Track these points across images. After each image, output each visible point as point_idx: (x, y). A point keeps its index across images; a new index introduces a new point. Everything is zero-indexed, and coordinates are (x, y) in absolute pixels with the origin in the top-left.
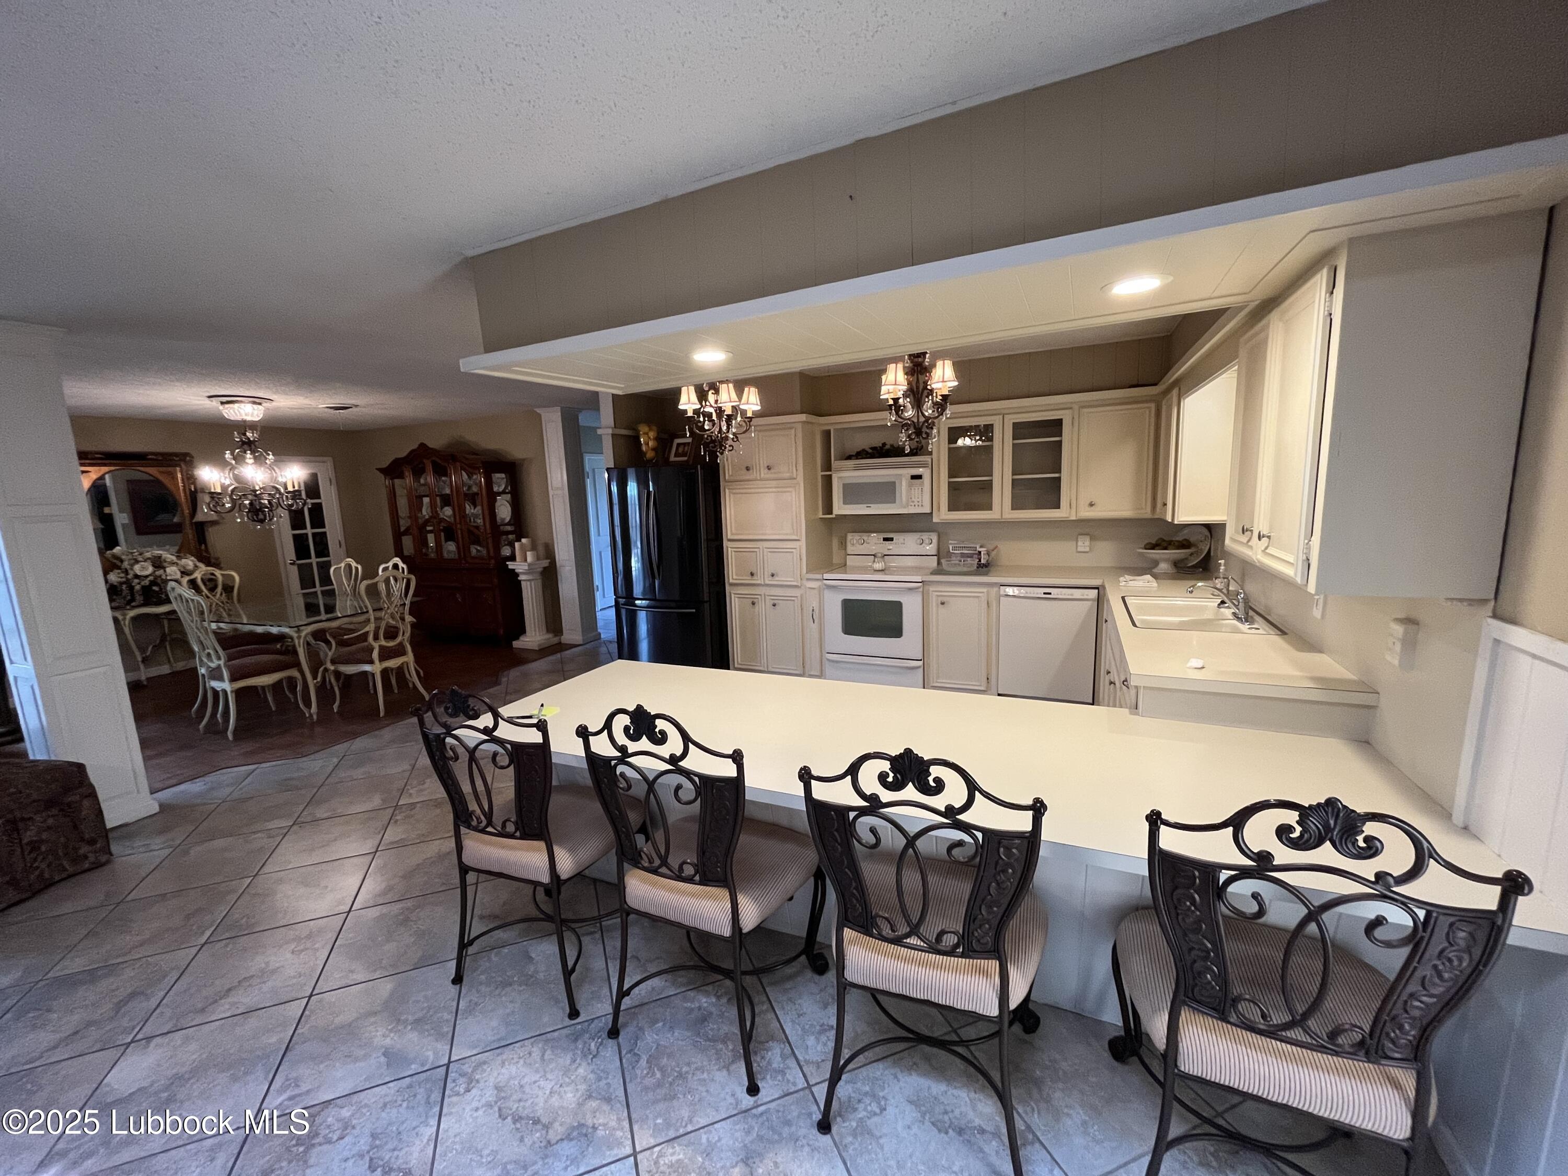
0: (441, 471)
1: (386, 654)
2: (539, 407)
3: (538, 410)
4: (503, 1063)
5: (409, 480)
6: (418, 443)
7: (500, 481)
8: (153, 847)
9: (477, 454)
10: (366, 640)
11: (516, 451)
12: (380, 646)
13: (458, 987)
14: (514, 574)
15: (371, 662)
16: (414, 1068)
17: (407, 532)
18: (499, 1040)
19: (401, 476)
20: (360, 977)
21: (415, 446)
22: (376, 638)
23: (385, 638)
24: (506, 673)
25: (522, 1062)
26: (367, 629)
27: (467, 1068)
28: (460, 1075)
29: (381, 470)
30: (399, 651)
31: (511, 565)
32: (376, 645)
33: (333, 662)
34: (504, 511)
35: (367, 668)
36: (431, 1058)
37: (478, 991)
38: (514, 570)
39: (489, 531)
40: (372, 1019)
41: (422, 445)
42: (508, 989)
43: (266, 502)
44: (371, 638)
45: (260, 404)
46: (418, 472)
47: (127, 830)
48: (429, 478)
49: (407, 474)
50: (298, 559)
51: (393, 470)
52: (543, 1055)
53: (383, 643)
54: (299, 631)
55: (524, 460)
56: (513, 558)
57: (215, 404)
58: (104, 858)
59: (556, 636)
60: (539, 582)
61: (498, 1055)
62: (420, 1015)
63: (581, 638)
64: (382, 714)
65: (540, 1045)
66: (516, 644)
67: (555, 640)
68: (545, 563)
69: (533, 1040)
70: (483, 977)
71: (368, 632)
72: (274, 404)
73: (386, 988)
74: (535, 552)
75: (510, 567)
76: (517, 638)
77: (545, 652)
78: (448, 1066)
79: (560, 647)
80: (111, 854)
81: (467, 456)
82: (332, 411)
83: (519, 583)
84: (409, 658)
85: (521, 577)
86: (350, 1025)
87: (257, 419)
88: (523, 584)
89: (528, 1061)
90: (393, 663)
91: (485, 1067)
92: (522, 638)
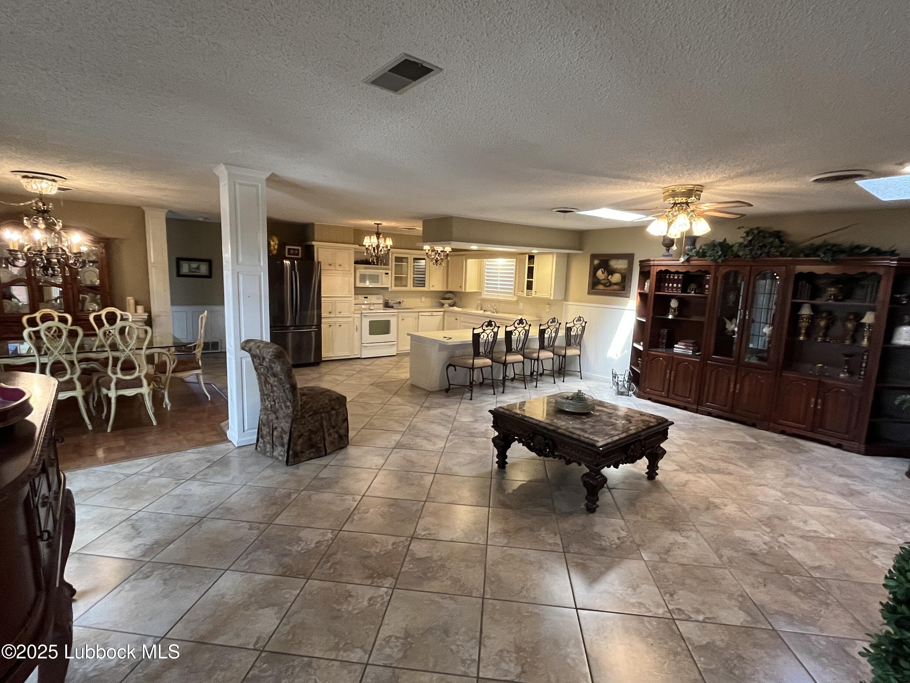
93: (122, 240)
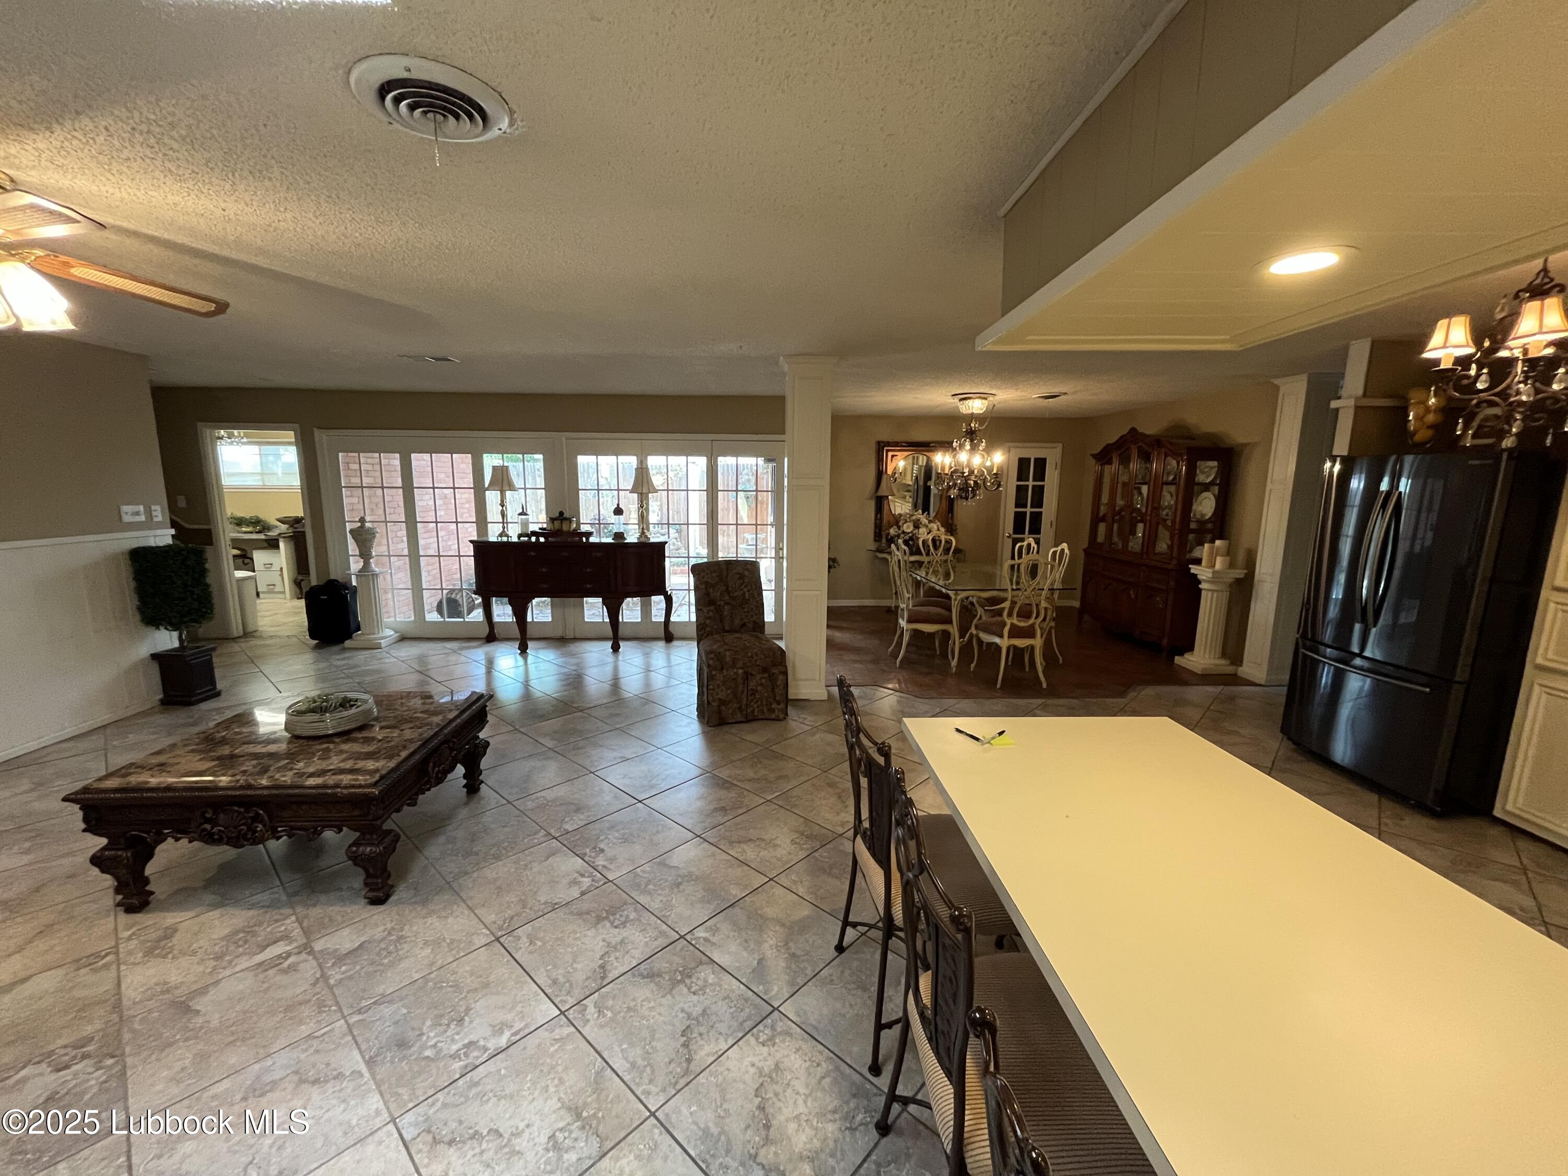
0: (1146, 457)
1: (1016, 632)
2: (1277, 377)
3: (1276, 381)
4: (798, 1050)
5: (1115, 466)
6: (1129, 428)
7: (1208, 471)
8: (806, 722)
9: (1193, 439)
10: (1001, 615)
11: (1237, 434)
12: (1012, 624)
13: (837, 954)
14: (1195, 580)
15: (1001, 636)
16: (759, 989)
17: (1103, 519)
18: (815, 1028)
19: (1110, 462)
20: (801, 891)
21: (1125, 431)
22: (1010, 615)
23: (1018, 616)
24: (1140, 687)
25: (807, 1064)
26: (1002, 605)
27: (780, 1026)
28: (772, 1026)
29: (1094, 456)
30: (1029, 633)
31: (1194, 569)
32: (1009, 622)
33: (977, 627)
34: (1206, 505)
35: (997, 640)
36: (773, 993)
37: (842, 972)
38: (1196, 575)
39: (1177, 527)
40: (778, 928)
41: (1133, 430)
42: (859, 992)
43: (972, 482)
44: (1005, 613)
45: (986, 399)
46: (1125, 461)
47: (802, 704)
48: (1135, 465)
49: (1114, 460)
50: (1014, 533)
51: (1104, 457)
52: (823, 1078)
53: (1015, 621)
54: (956, 594)
55: (1246, 445)
56: (1198, 562)
57: (956, 400)
58: (782, 716)
59: (1232, 663)
60: (1225, 596)
61: (803, 1039)
62: (798, 953)
63: (1264, 676)
64: (998, 686)
65: (830, 1067)
66: (1178, 659)
67: (1230, 669)
68: (1240, 573)
69: (831, 1055)
70: (856, 963)
71: (1003, 609)
72: (996, 397)
73: (806, 911)
74: (1228, 559)
75: (1192, 571)
76: (1181, 654)
77: (1207, 678)
78: (775, 1009)
79: (1233, 680)
80: (787, 714)
81: (1174, 441)
82: (1041, 400)
83: (1200, 591)
84: (1038, 642)
85: (1203, 586)
86: (767, 919)
87: (981, 412)
88: (1203, 593)
89: (811, 1070)
90: (1021, 643)
91: (788, 1039)
92: (1187, 656)
93: (1255, 445)
